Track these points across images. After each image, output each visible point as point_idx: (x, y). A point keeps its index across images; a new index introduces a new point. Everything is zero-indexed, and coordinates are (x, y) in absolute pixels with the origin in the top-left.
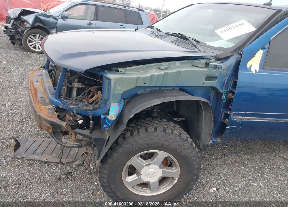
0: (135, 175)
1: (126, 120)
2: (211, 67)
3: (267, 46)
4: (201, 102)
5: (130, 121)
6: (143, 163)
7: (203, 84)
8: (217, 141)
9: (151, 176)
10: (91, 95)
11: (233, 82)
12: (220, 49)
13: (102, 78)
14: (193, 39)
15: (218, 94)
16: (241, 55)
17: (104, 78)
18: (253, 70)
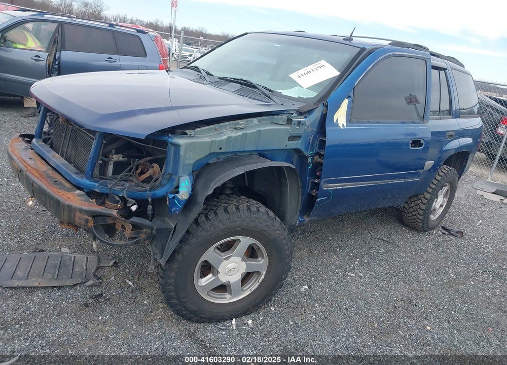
0: (210, 275)
1: (201, 199)
2: (294, 124)
3: (351, 94)
4: (285, 169)
5: (208, 199)
6: (221, 256)
7: (286, 146)
8: (304, 221)
9: (232, 273)
10: (139, 170)
11: (319, 141)
12: (299, 99)
13: (165, 144)
14: (263, 87)
15: (302, 158)
16: (327, 106)
17: (169, 144)
18: (340, 125)
